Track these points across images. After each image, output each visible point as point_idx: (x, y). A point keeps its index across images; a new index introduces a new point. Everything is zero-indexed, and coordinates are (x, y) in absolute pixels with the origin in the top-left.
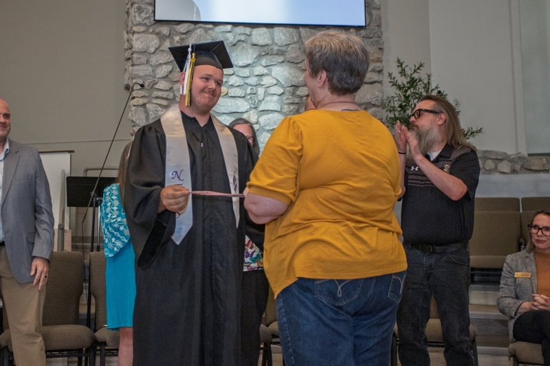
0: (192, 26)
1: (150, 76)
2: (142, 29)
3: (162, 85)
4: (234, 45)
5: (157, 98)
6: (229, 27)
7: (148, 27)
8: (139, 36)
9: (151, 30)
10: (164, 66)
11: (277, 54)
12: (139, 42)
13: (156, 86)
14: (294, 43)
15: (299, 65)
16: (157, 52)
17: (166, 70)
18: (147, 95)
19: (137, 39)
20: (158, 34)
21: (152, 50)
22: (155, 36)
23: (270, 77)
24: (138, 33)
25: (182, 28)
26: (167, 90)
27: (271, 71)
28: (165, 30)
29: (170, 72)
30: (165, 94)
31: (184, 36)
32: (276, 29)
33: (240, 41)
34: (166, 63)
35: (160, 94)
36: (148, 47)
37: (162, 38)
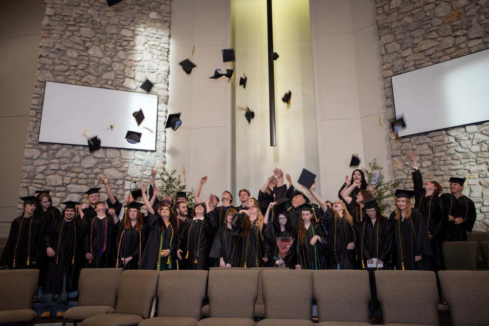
0: (61, 146)
1: (32, 171)
2: (31, 146)
3: (39, 176)
4: (84, 157)
5: (36, 183)
6: (81, 148)
7: (35, 145)
8: (29, 150)
9: (36, 147)
10: (42, 166)
11: (107, 163)
12: (28, 153)
13: (36, 177)
14: (117, 157)
15: (119, 169)
16: (39, 159)
17: (42, 168)
18: (30, 181)
19: (27, 152)
20: (40, 149)
21: (35, 157)
22: (38, 150)
23: (102, 174)
24: (28, 148)
25: (55, 147)
26: (42, 180)
27: (103, 171)
28: (44, 147)
29: (45, 170)
30: (40, 181)
31: (55, 151)
32: (108, 150)
33: (87, 155)
34: (43, 165)
35: (37, 181)
36: (33, 156)
37: (42, 151)
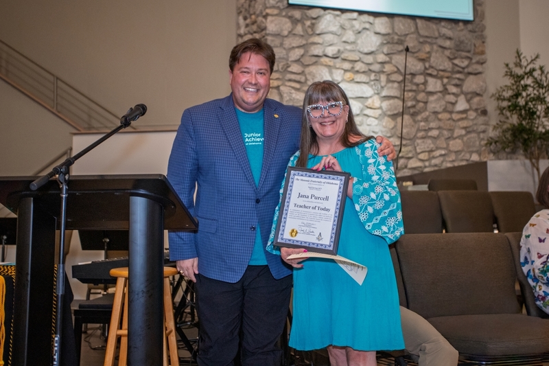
0: (322, 12)
1: (283, 58)
2: (276, 12)
3: (295, 68)
4: (359, 32)
5: (290, 80)
6: (355, 15)
7: (281, 10)
8: (273, 18)
9: (284, 14)
10: (297, 50)
11: (397, 43)
12: (273, 25)
13: (290, 69)
14: (412, 33)
15: (416, 55)
16: (290, 35)
17: (298, 53)
18: (281, 77)
19: (272, 22)
20: (290, 17)
21: (286, 33)
22: (287, 20)
23: (390, 65)
24: (272, 15)
25: (314, 13)
26: (299, 74)
27: (391, 58)
28: (297, 14)
29: (302, 56)
30: (297, 77)
31: (314, 21)
32: (396, 19)
33: (365, 29)
34: (299, 47)
35: (293, 77)
36: (282, 30)
37: (295, 22)
